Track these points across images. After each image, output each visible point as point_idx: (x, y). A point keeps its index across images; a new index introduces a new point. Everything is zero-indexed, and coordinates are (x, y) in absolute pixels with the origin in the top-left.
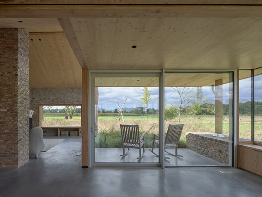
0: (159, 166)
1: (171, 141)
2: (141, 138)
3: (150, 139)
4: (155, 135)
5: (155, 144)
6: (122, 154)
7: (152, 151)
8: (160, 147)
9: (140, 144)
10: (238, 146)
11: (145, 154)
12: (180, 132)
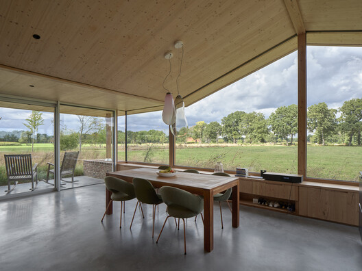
0: (55, 190)
1: (67, 169)
2: (34, 168)
3: (44, 170)
4: (50, 165)
5: (50, 175)
6: (7, 189)
7: (47, 182)
8: (55, 177)
9: (32, 175)
10: (117, 165)
11: (38, 186)
12: (76, 161)
